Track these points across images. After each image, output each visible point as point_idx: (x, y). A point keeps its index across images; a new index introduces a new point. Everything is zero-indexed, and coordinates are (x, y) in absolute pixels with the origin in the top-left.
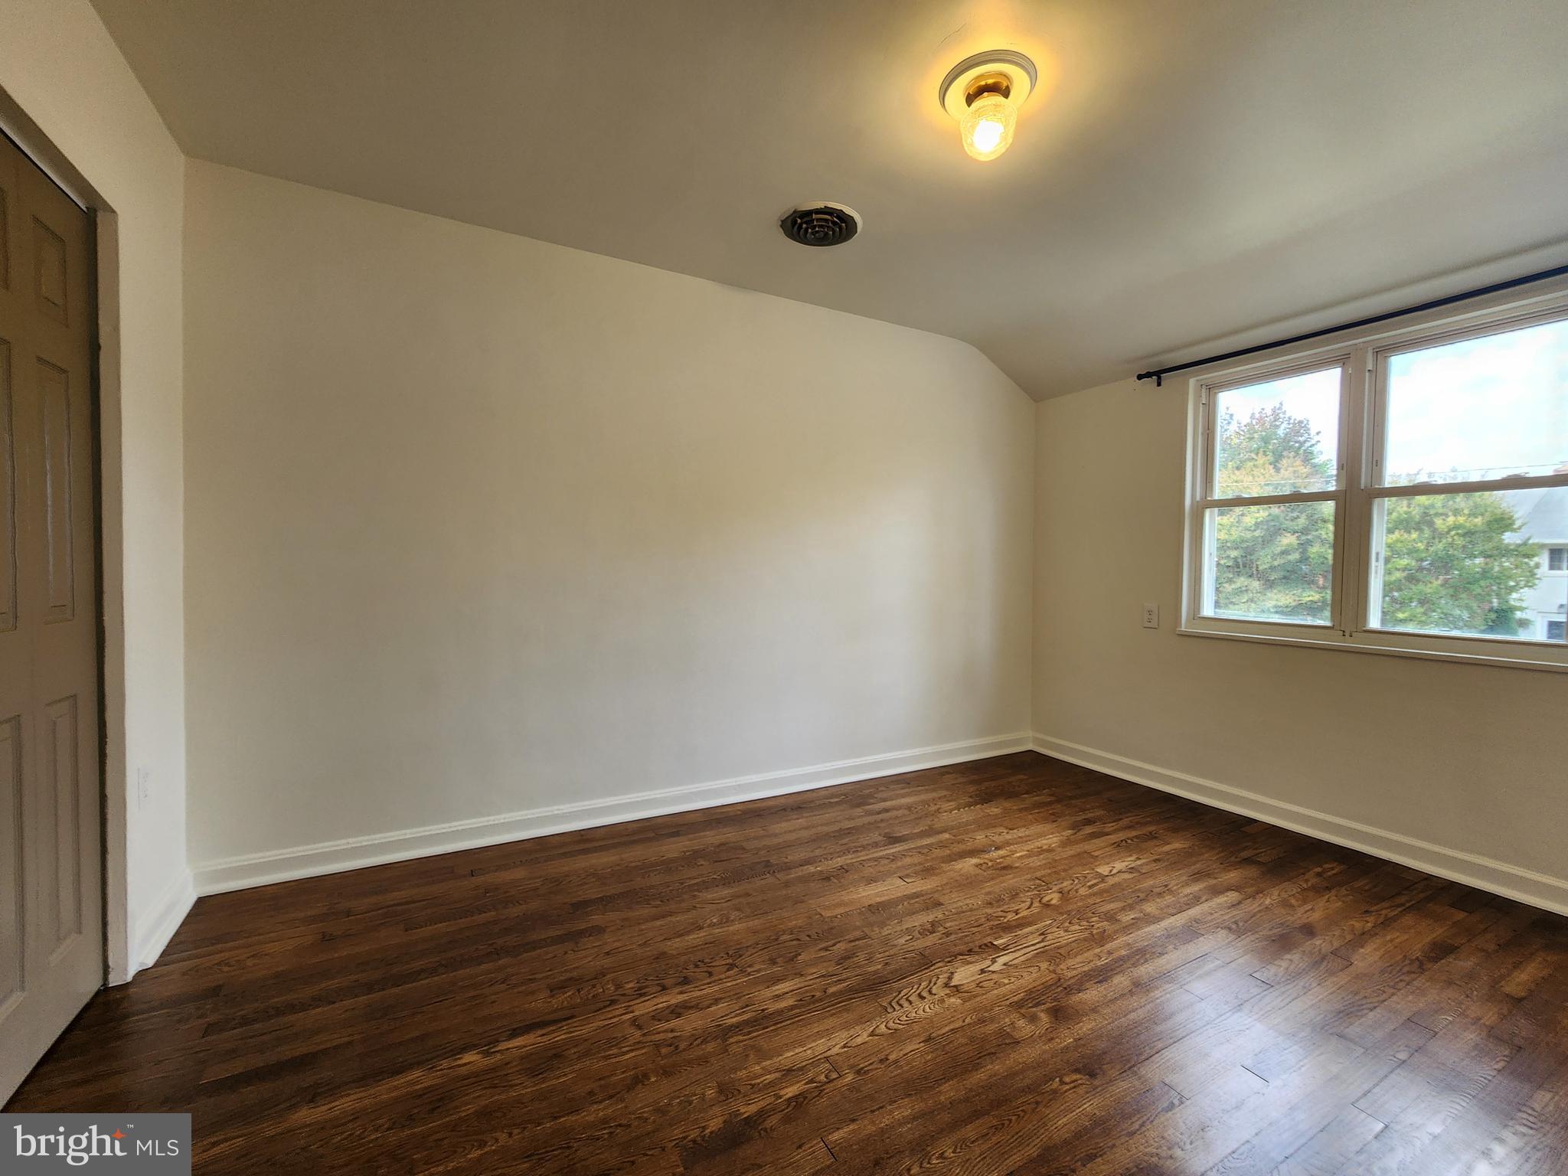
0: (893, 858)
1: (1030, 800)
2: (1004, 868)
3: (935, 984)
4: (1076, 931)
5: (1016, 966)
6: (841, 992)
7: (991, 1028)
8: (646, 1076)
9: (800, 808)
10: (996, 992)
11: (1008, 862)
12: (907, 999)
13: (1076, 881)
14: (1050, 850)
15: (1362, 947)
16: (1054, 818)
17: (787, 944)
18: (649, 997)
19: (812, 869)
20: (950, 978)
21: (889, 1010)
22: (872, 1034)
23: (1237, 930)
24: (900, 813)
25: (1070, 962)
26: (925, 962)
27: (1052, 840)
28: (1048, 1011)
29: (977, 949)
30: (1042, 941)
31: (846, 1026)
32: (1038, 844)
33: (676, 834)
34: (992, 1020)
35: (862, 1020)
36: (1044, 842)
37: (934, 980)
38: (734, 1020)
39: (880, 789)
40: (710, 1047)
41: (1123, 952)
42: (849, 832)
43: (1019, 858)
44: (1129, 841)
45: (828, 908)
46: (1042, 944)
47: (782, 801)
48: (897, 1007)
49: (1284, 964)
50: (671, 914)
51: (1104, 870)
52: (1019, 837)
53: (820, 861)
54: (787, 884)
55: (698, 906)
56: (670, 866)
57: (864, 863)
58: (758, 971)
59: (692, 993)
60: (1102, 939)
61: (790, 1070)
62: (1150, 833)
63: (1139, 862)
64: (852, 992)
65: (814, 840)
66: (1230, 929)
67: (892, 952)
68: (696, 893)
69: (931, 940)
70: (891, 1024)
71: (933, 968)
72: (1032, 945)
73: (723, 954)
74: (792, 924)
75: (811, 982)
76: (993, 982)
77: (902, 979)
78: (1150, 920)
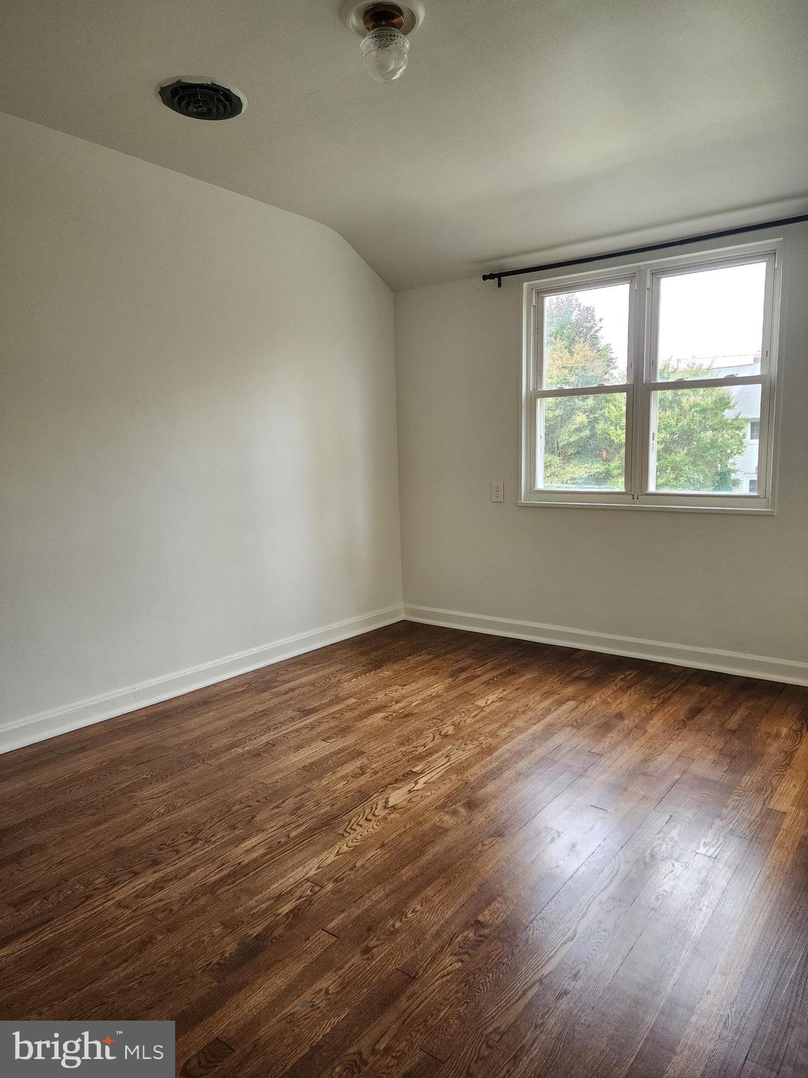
0: (312, 727)
1: (413, 660)
2: (407, 716)
3: (376, 809)
4: (471, 749)
5: (433, 782)
6: (302, 834)
7: (426, 826)
8: (151, 938)
9: (206, 702)
10: (423, 803)
11: (408, 710)
12: (357, 824)
13: (463, 714)
14: (438, 696)
15: (652, 720)
16: (436, 671)
17: (240, 812)
18: (124, 884)
19: (240, 750)
20: (387, 802)
21: (346, 835)
22: (338, 854)
23: (577, 725)
24: (306, 689)
25: (471, 771)
26: (363, 796)
27: (438, 688)
28: (463, 805)
29: (401, 778)
30: (448, 761)
31: (316, 854)
32: (428, 693)
33: (84, 749)
34: (425, 821)
35: (325, 848)
36: (433, 691)
38: (214, 878)
39: (280, 673)
40: (202, 901)
41: (507, 756)
42: (264, 713)
43: (416, 706)
44: (495, 679)
45: (266, 777)
46: (449, 763)
47: (186, 699)
48: (351, 832)
49: (608, 740)
50: (113, 816)
51: (481, 703)
52: (412, 691)
53: (245, 742)
54: (221, 768)
55: (139, 803)
56: (90, 778)
57: (287, 736)
58: (222, 837)
59: (166, 870)
60: (490, 750)
61: (280, 896)
62: (509, 670)
63: (505, 693)
64: (311, 832)
65: (232, 727)
66: (572, 725)
67: (335, 795)
68: (130, 794)
69: (363, 780)
70: (350, 844)
71: (372, 798)
72: (442, 765)
73: (181, 835)
74: (239, 796)
75: (274, 833)
76: (419, 796)
77: (349, 812)
78: (520, 730)
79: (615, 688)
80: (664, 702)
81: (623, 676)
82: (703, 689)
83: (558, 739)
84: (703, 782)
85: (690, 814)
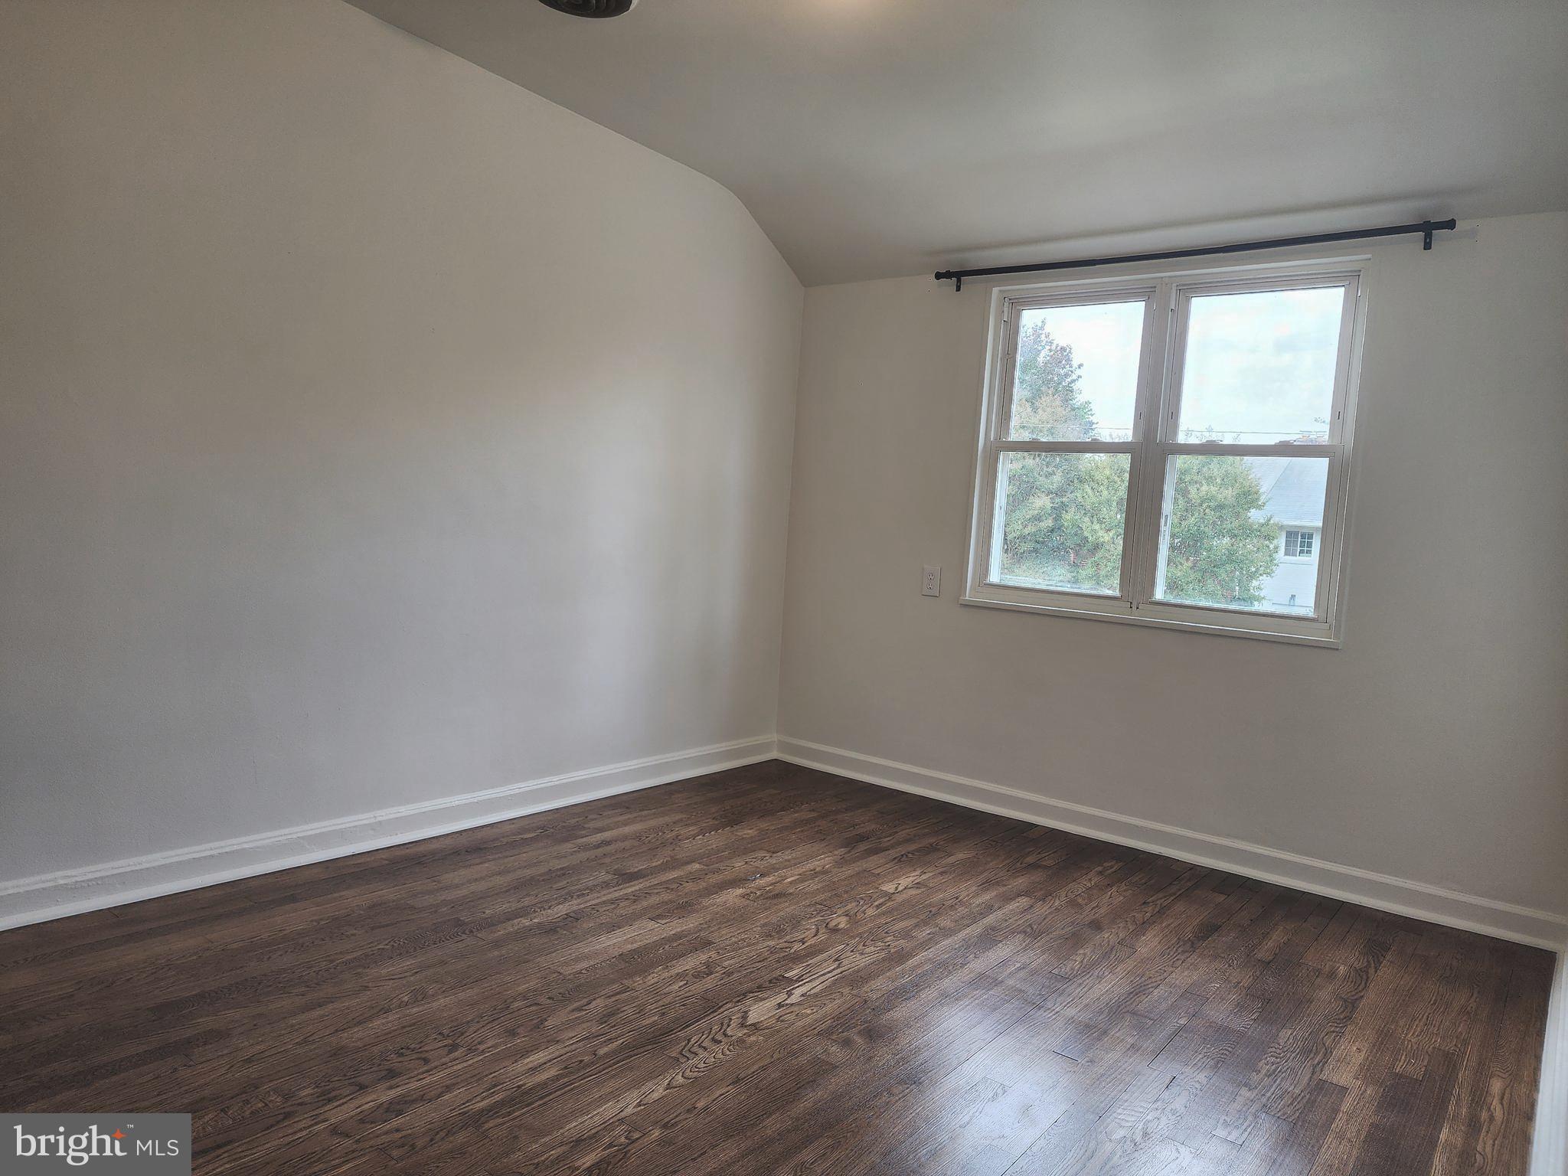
0: (635, 898)
1: (788, 818)
2: (778, 895)
3: (729, 1026)
4: (873, 953)
5: (816, 995)
6: (614, 1052)
7: (803, 1059)
9: (480, 849)
10: (799, 1023)
11: (779, 888)
12: (700, 1046)
13: (862, 902)
14: (824, 872)
15: (1143, 935)
16: (822, 836)
17: (523, 1011)
18: (343, 1100)
19: (526, 922)
20: (745, 1017)
21: (682, 1059)
22: (669, 1087)
23: (1032, 933)
24: (627, 844)
25: (873, 984)
26: (710, 1005)
27: (824, 861)
28: (860, 1033)
29: (768, 984)
30: (838, 967)
31: (634, 1085)
32: (810, 866)
33: (293, 899)
34: (802, 1050)
35: (652, 1075)
36: (816, 864)
37: (726, 1021)
38: (481, 1104)
39: (590, 817)
40: (461, 1137)
41: (926, 967)
42: (563, 873)
43: (791, 883)
44: (910, 855)
45: (566, 964)
46: (839, 971)
47: (448, 841)
48: (690, 1056)
49: (1079, 959)
50: (331, 1000)
51: (889, 888)
52: (786, 860)
53: (534, 912)
54: (497, 944)
55: (370, 984)
56: (301, 941)
57: (597, 908)
58: (495, 1046)
59: (407, 1086)
60: (901, 957)
61: (578, 1141)
62: (931, 845)
63: (924, 877)
64: (632, 1049)
65: (516, 888)
66: (1025, 932)
67: (666, 1001)
68: (359, 970)
69: (709, 982)
70: (688, 1073)
71: (722, 1010)
72: (829, 972)
73: (434, 1036)
74: (522, 988)
75: (573, 1047)
76: (794, 1014)
77: (687, 1026)
78: (948, 933)
79: (1089, 885)
80: (1161, 912)
81: (1100, 869)
82: (1222, 898)
83: (1002, 952)
84: (1222, 1032)
85: (1202, 1077)
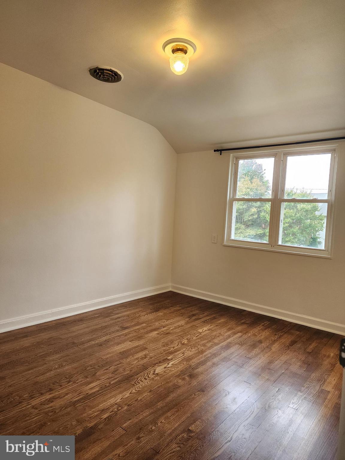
0: (126, 335)
1: (173, 309)
2: (167, 333)
3: (150, 374)
4: (194, 351)
5: (176, 364)
6: (116, 383)
7: (171, 384)
8: (45, 424)
9: (82, 320)
10: (170, 373)
11: (168, 331)
12: (141, 380)
13: (192, 335)
14: (182, 326)
15: (274, 344)
16: (182, 315)
18: (35, 399)
19: (93, 343)
20: (154, 372)
21: (135, 385)
22: (131, 393)
23: (241, 344)
24: (125, 318)
25: (193, 361)
26: (145, 368)
27: (182, 322)
28: (188, 376)
29: (162, 361)
30: (183, 355)
31: (121, 393)
32: (178, 324)
33: (26, 336)
34: (170, 382)
35: (126, 390)
36: (180, 323)
37: (149, 372)
38: (76, 399)
40: (69, 409)
41: (209, 355)
42: (106, 327)
43: (172, 329)
44: (207, 320)
45: (104, 355)
46: (183, 356)
47: (73, 318)
48: (138, 383)
49: (254, 352)
50: (35, 367)
51: (200, 331)
52: (171, 323)
53: (96, 339)
54: (84, 349)
55: (47, 362)
56: (28, 349)
57: (114, 338)
58: (81, 381)
59: (55, 394)
60: (202, 352)
61: (103, 410)
62: (214, 317)
63: (211, 327)
64: (120, 382)
65: (91, 332)
66: (239, 344)
67: (132, 367)
68: (44, 358)
69: (145, 361)
70: (137, 389)
71: (148, 369)
72: (180, 357)
73: (64, 378)
74: (91, 363)
75: (104, 381)
76: (169, 370)
77: (138, 374)
78: (217, 344)
79: (259, 329)
80: (280, 337)
81: (263, 324)
82: (298, 333)
83: (232, 350)
84: (295, 375)
85: (287, 389)
